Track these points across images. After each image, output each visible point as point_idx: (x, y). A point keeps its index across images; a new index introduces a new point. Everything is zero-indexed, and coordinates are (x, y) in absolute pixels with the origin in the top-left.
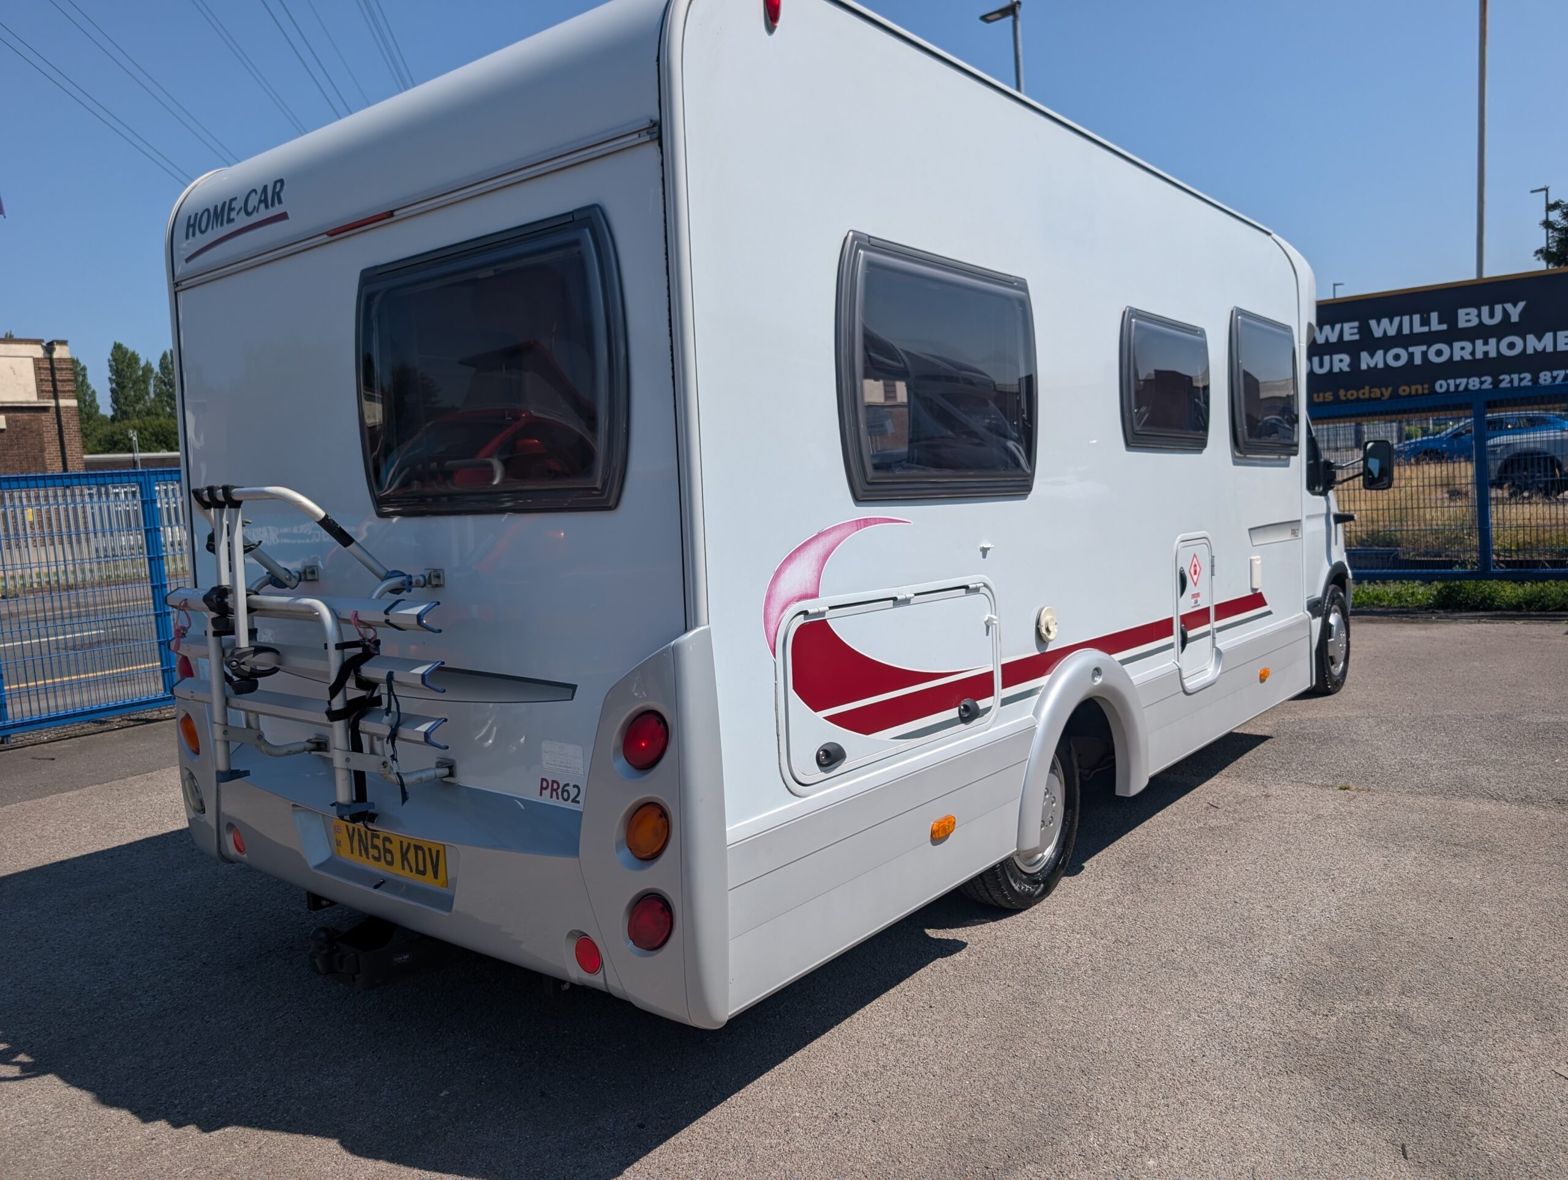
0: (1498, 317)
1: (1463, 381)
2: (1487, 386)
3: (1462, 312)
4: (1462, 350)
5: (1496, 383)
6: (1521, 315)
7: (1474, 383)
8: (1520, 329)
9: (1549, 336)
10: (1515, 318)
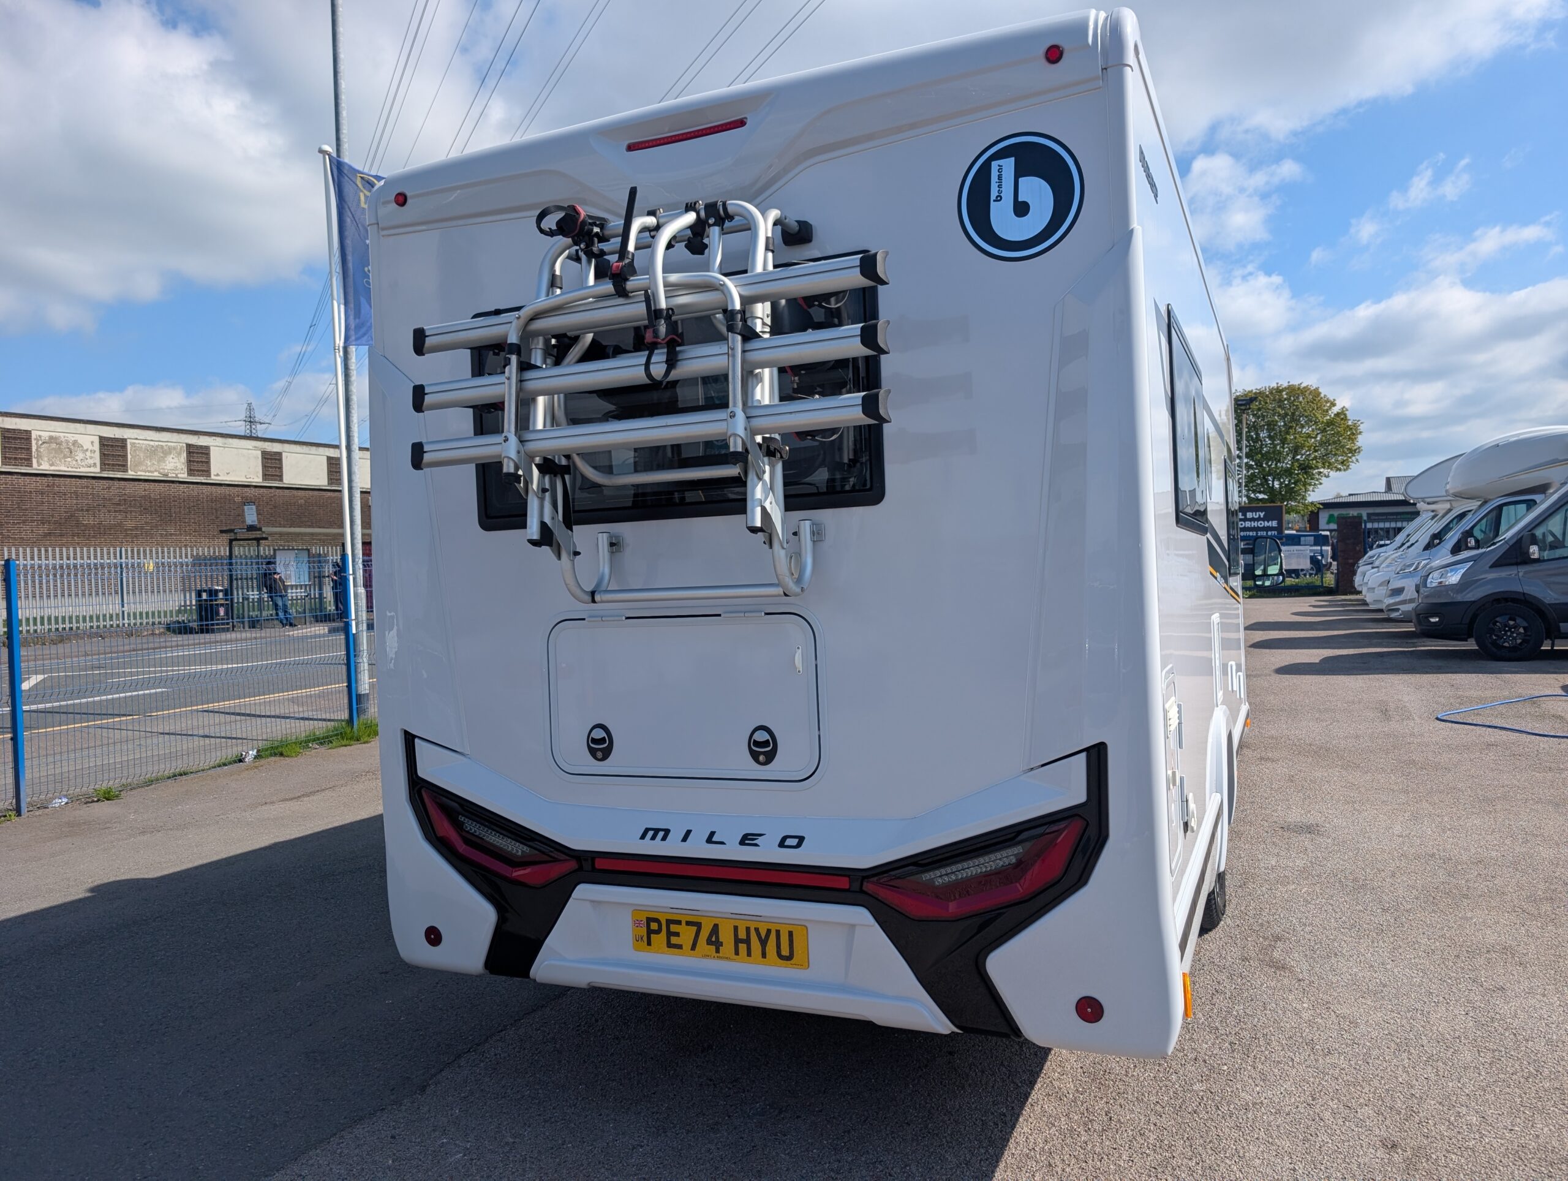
0: (1257, 516)
1: (1248, 533)
2: (1255, 534)
3: (1248, 513)
4: (1248, 524)
5: (1257, 534)
6: (1264, 515)
7: (1251, 534)
8: (1263, 520)
9: (1270, 522)
10: (1262, 517)
